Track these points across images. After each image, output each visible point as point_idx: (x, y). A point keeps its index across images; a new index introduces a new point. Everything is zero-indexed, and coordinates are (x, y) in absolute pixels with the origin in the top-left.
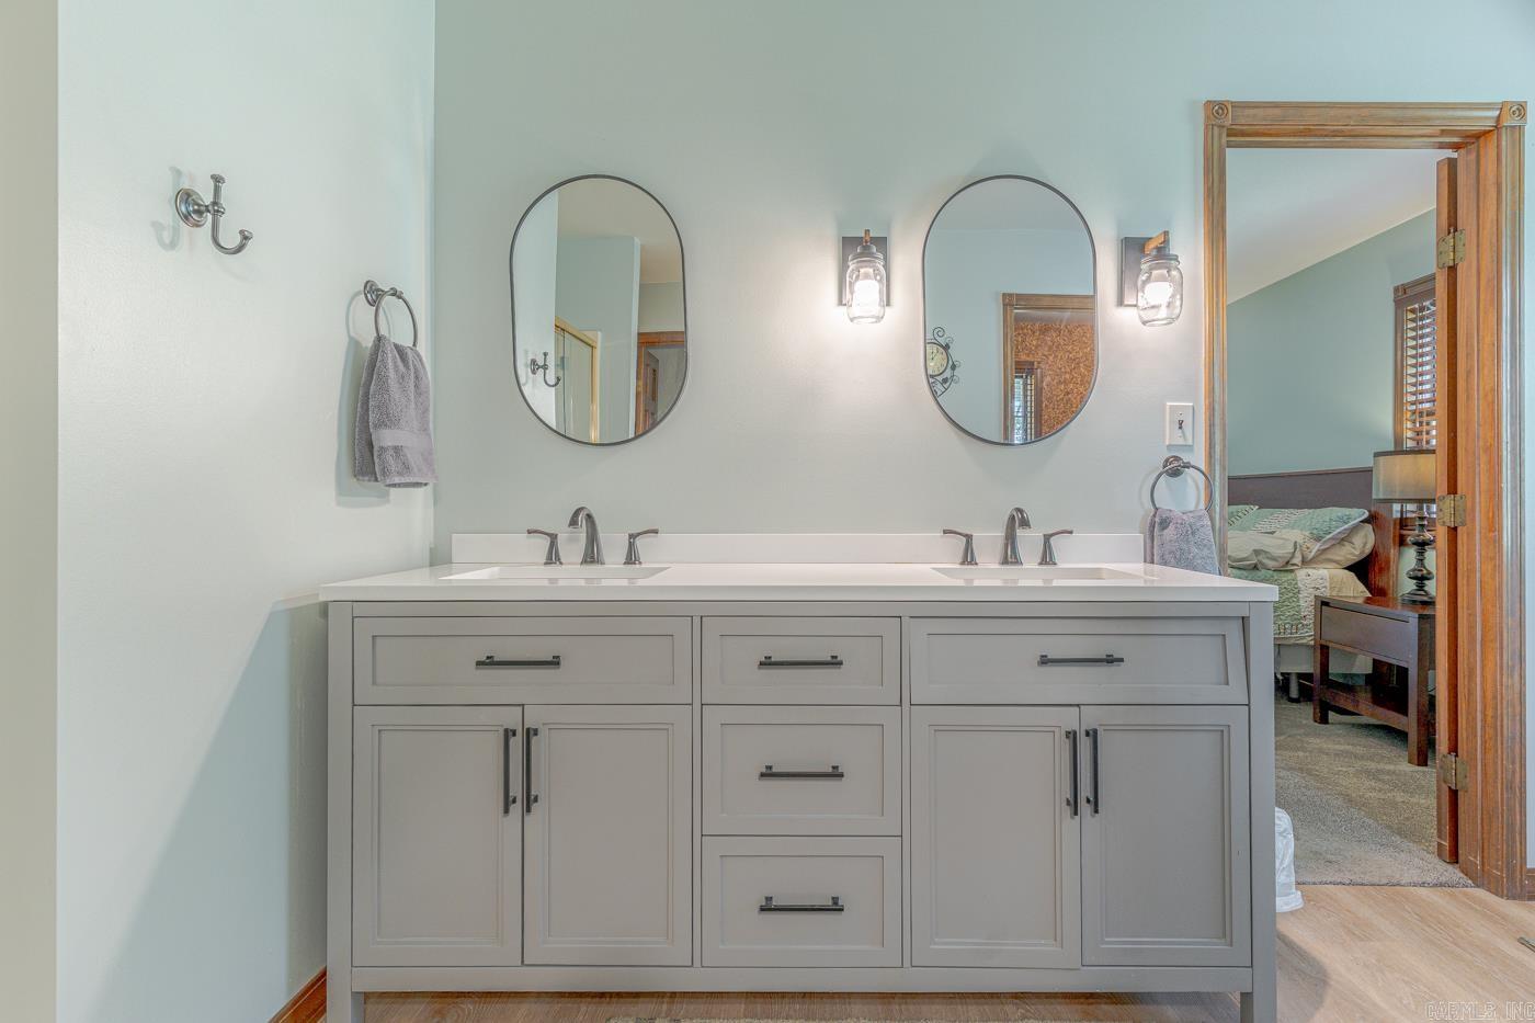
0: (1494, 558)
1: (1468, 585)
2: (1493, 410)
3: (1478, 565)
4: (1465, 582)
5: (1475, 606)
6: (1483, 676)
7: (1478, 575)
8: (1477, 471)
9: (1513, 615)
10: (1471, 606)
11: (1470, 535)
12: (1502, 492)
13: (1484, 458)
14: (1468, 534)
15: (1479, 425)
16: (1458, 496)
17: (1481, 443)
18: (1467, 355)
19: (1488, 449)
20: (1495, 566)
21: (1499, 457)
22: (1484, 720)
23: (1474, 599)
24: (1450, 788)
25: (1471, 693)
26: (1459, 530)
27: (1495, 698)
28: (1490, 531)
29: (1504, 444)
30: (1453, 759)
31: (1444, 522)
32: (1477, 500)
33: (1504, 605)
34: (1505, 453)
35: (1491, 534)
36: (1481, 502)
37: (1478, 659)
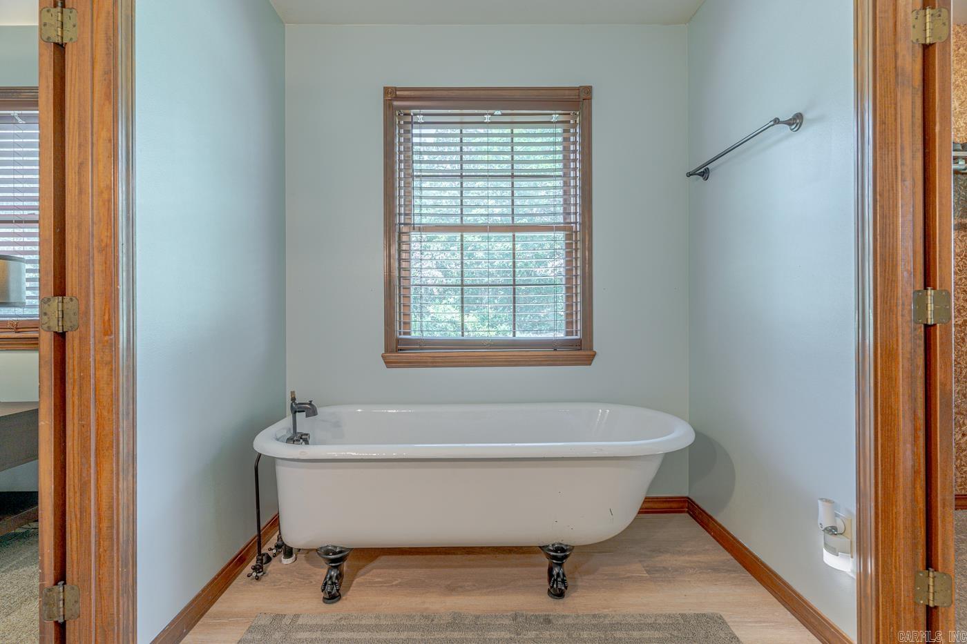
0: (111, 362)
1: (80, 397)
2: (109, 209)
3: (92, 371)
4: (76, 391)
5: (89, 416)
6: (98, 488)
7: (92, 381)
8: (91, 270)
9: (128, 418)
10: (84, 416)
11: (83, 340)
12: (118, 294)
13: (98, 258)
14: (80, 338)
15: (93, 223)
16: (67, 299)
17: (96, 243)
18: (80, 145)
19: (103, 250)
20: (111, 370)
21: (116, 258)
22: (99, 530)
23: (88, 407)
24: (56, 622)
25: (84, 510)
26: (69, 336)
27: (111, 507)
28: (106, 334)
29: (120, 245)
30: (61, 589)
31: (49, 327)
32: (92, 303)
33: (121, 409)
34: (121, 255)
35: (107, 338)
36: (96, 304)
37: (92, 471)
